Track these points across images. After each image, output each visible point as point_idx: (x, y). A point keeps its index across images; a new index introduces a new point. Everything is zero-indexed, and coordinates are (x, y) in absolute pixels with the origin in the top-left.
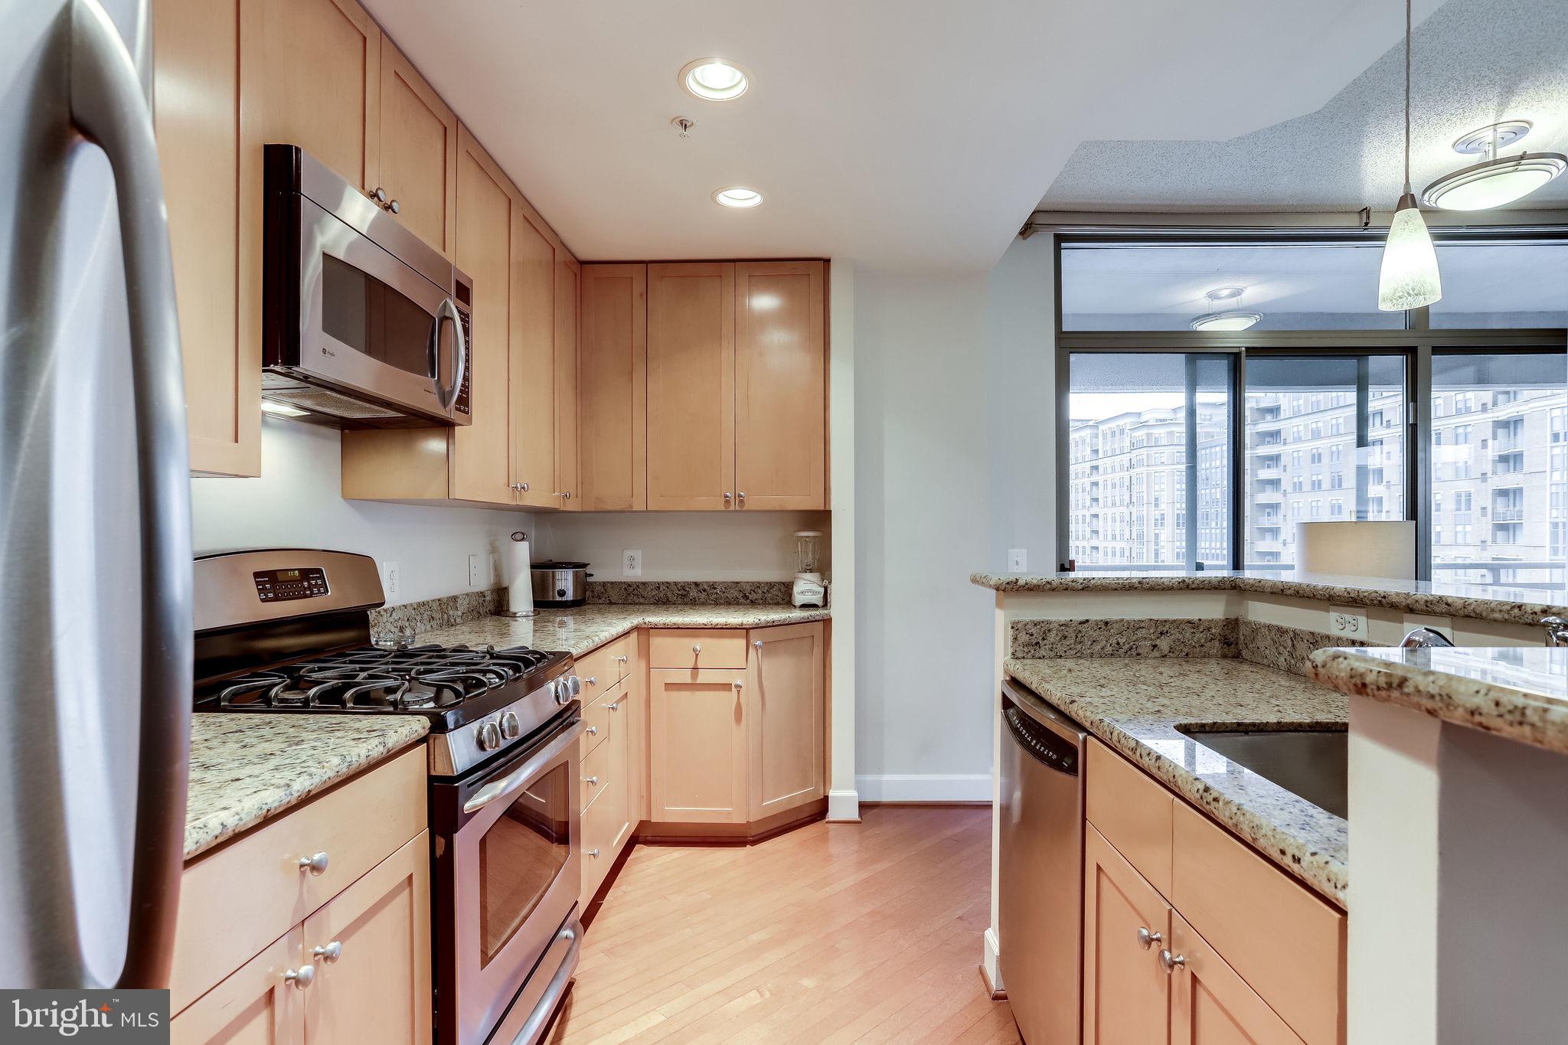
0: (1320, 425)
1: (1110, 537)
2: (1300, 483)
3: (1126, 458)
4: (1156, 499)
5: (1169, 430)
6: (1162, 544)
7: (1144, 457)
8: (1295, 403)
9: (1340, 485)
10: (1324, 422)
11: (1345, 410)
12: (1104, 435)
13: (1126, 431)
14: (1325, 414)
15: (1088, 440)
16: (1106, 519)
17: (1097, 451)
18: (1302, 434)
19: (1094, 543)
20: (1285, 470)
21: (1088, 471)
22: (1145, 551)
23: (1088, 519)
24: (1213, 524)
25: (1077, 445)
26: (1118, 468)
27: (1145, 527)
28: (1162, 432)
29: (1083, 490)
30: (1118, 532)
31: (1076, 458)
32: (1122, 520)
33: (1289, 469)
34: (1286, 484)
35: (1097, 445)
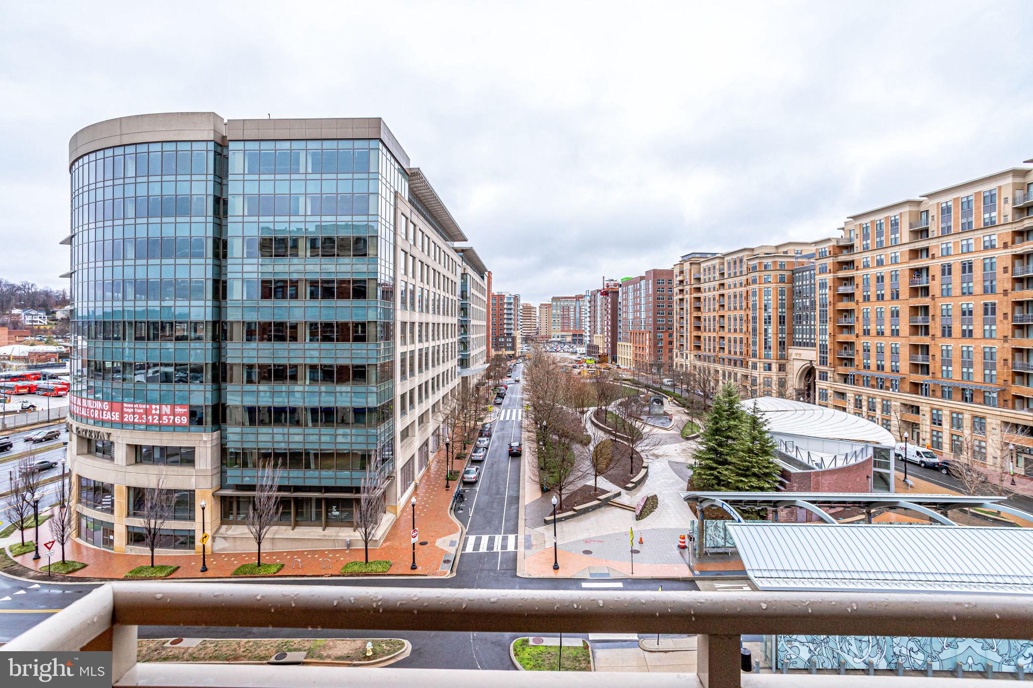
0: (883, 257)
1: (732, 331)
2: (869, 296)
3: (745, 278)
4: (765, 306)
5: (774, 260)
6: (770, 335)
7: (757, 278)
8: (865, 242)
9: (898, 297)
10: (886, 255)
11: (901, 247)
12: (729, 263)
13: (744, 261)
14: (886, 250)
15: (717, 267)
16: (729, 319)
17: (723, 274)
18: (870, 263)
19: (722, 334)
20: (857, 287)
21: (717, 287)
22: (757, 340)
23: (717, 319)
24: (804, 323)
25: (709, 270)
26: (738, 285)
27: (758, 325)
28: (769, 261)
29: (714, 299)
30: (738, 327)
31: (709, 279)
32: (741, 320)
33: (861, 286)
34: (859, 296)
35: (723, 269)
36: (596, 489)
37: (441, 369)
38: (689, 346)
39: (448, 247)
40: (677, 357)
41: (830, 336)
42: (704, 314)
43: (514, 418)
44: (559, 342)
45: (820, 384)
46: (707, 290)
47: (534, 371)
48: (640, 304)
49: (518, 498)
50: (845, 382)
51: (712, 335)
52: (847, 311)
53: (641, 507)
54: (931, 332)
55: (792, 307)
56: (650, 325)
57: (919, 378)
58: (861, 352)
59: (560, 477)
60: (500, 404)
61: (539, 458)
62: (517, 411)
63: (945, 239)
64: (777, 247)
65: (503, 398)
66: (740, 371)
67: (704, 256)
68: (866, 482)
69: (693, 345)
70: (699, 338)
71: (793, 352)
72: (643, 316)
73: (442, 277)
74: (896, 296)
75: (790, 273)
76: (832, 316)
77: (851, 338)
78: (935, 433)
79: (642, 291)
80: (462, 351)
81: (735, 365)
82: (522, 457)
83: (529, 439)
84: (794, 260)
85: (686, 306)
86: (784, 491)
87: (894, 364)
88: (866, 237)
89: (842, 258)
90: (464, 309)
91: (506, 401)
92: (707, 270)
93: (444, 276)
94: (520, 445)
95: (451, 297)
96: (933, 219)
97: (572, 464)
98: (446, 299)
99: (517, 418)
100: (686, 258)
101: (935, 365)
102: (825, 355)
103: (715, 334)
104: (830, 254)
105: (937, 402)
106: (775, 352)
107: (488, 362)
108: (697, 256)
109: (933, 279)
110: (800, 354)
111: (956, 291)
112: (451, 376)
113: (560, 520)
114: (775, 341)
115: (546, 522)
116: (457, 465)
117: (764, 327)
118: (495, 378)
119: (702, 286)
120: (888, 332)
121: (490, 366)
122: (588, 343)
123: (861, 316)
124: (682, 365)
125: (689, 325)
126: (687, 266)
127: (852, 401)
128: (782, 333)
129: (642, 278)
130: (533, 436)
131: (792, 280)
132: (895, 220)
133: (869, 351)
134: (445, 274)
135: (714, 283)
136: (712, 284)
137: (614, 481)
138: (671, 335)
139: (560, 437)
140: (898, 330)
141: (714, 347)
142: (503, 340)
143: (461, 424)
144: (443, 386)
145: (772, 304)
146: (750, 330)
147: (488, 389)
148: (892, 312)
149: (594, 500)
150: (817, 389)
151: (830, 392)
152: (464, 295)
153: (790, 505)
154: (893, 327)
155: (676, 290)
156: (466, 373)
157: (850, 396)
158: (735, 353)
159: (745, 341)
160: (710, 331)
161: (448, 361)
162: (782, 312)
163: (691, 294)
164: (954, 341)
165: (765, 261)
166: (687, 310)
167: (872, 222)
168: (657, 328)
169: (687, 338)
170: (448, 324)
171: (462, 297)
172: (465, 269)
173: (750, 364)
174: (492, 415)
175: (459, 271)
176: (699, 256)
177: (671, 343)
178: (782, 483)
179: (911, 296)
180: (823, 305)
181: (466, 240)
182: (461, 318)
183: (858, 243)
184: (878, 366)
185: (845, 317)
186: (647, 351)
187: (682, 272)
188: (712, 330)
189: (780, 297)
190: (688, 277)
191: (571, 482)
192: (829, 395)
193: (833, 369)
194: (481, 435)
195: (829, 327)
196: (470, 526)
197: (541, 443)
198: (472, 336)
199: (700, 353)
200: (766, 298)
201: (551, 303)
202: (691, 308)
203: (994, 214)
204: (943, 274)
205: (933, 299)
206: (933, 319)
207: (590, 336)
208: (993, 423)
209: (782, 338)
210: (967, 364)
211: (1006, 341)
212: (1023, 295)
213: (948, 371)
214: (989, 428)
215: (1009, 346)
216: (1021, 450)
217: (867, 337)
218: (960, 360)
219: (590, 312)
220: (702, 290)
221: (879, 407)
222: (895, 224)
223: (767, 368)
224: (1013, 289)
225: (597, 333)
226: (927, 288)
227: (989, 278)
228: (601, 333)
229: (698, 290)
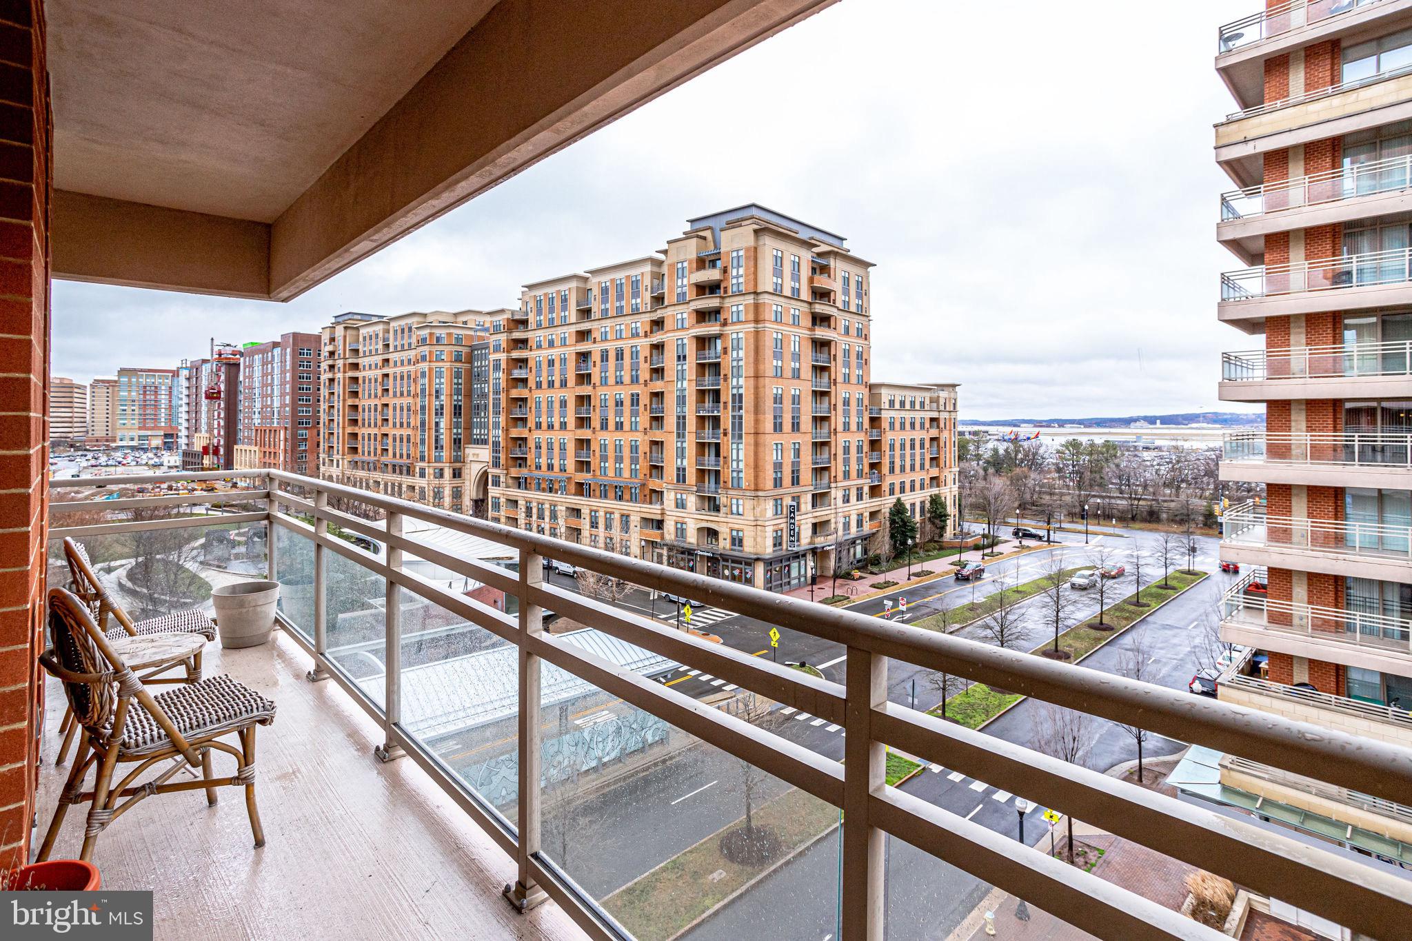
0: (554, 336)
1: (398, 425)
2: (541, 382)
3: (413, 353)
4: (437, 392)
5: (449, 331)
6: (442, 431)
7: (427, 353)
8: (538, 318)
9: (566, 385)
10: (556, 335)
11: (569, 327)
12: (396, 331)
13: (413, 329)
14: (556, 329)
15: (381, 335)
16: (395, 409)
17: (387, 346)
18: (542, 343)
19: (385, 430)
20: (531, 371)
21: (380, 364)
22: (427, 437)
24: (483, 414)
25: (371, 339)
26: (406, 362)
27: (427, 417)
28: (442, 332)
29: (376, 381)
30: (405, 421)
31: (370, 351)
32: (409, 410)
33: (534, 370)
34: (532, 383)
35: (388, 340)
38: (340, 448)
40: (324, 465)
41: (503, 431)
42: (364, 402)
44: (133, 448)
45: (493, 491)
46: (367, 368)
48: (272, 385)
50: (518, 487)
51: (373, 431)
52: (520, 399)
54: (592, 425)
55: (469, 393)
56: (286, 418)
57: (583, 477)
58: (533, 450)
63: (603, 321)
64: (456, 315)
66: (406, 481)
67: (367, 318)
69: (347, 446)
70: (355, 436)
71: (471, 452)
72: (276, 404)
74: (564, 384)
75: (467, 350)
76: (505, 406)
77: (524, 433)
78: (593, 538)
79: (275, 365)
81: (400, 472)
84: (472, 333)
85: (338, 389)
87: (562, 462)
88: (539, 312)
89: (517, 335)
92: (368, 339)
96: (595, 299)
100: (340, 320)
101: (595, 462)
102: (498, 455)
103: (376, 431)
104: (505, 328)
105: (595, 502)
106: (448, 453)
108: (356, 317)
109: (594, 366)
110: (476, 454)
111: (611, 381)
114: (448, 438)
117: (434, 419)
119: (360, 361)
120: (557, 426)
122: (184, 447)
123: (534, 406)
125: (341, 418)
126: (340, 331)
127: (524, 510)
128: (457, 428)
129: (275, 345)
131: (470, 359)
132: (565, 295)
133: (540, 448)
135: (376, 357)
136: (373, 359)
138: (317, 433)
140: (565, 423)
141: (376, 449)
145: (445, 389)
146: (419, 424)
148: (561, 402)
150: (489, 498)
151: (502, 500)
154: (562, 420)
155: (324, 366)
157: (521, 502)
158: (401, 456)
159: (412, 440)
160: (369, 425)
162: (458, 400)
163: (345, 372)
164: (609, 434)
165: (438, 332)
166: (339, 396)
167: (545, 295)
168: (297, 422)
169: (338, 437)
173: (417, 470)
176: (359, 317)
177: (318, 444)
179: (577, 384)
180: (497, 392)
183: (532, 318)
184: (549, 465)
185: (520, 406)
186: (282, 458)
187: (332, 340)
188: (372, 425)
189: (456, 381)
190: (341, 347)
192: (500, 503)
193: (506, 472)
195: (502, 419)
199: (357, 458)
200: (438, 381)
201: (116, 378)
202: (344, 393)
203: (639, 301)
204: (602, 361)
205: (594, 388)
206: (594, 410)
207: (188, 436)
208: (635, 519)
209: (457, 434)
210: (619, 459)
211: (645, 434)
212: (658, 386)
213: (605, 468)
214: (632, 525)
215: (648, 438)
216: (653, 544)
217: (539, 432)
218: (613, 455)
219: (188, 396)
220: (361, 367)
221: (547, 513)
222: (565, 300)
223: (438, 475)
224: (651, 380)
225: (201, 432)
226: (589, 375)
227: (635, 367)
228: (207, 432)
229: (355, 366)
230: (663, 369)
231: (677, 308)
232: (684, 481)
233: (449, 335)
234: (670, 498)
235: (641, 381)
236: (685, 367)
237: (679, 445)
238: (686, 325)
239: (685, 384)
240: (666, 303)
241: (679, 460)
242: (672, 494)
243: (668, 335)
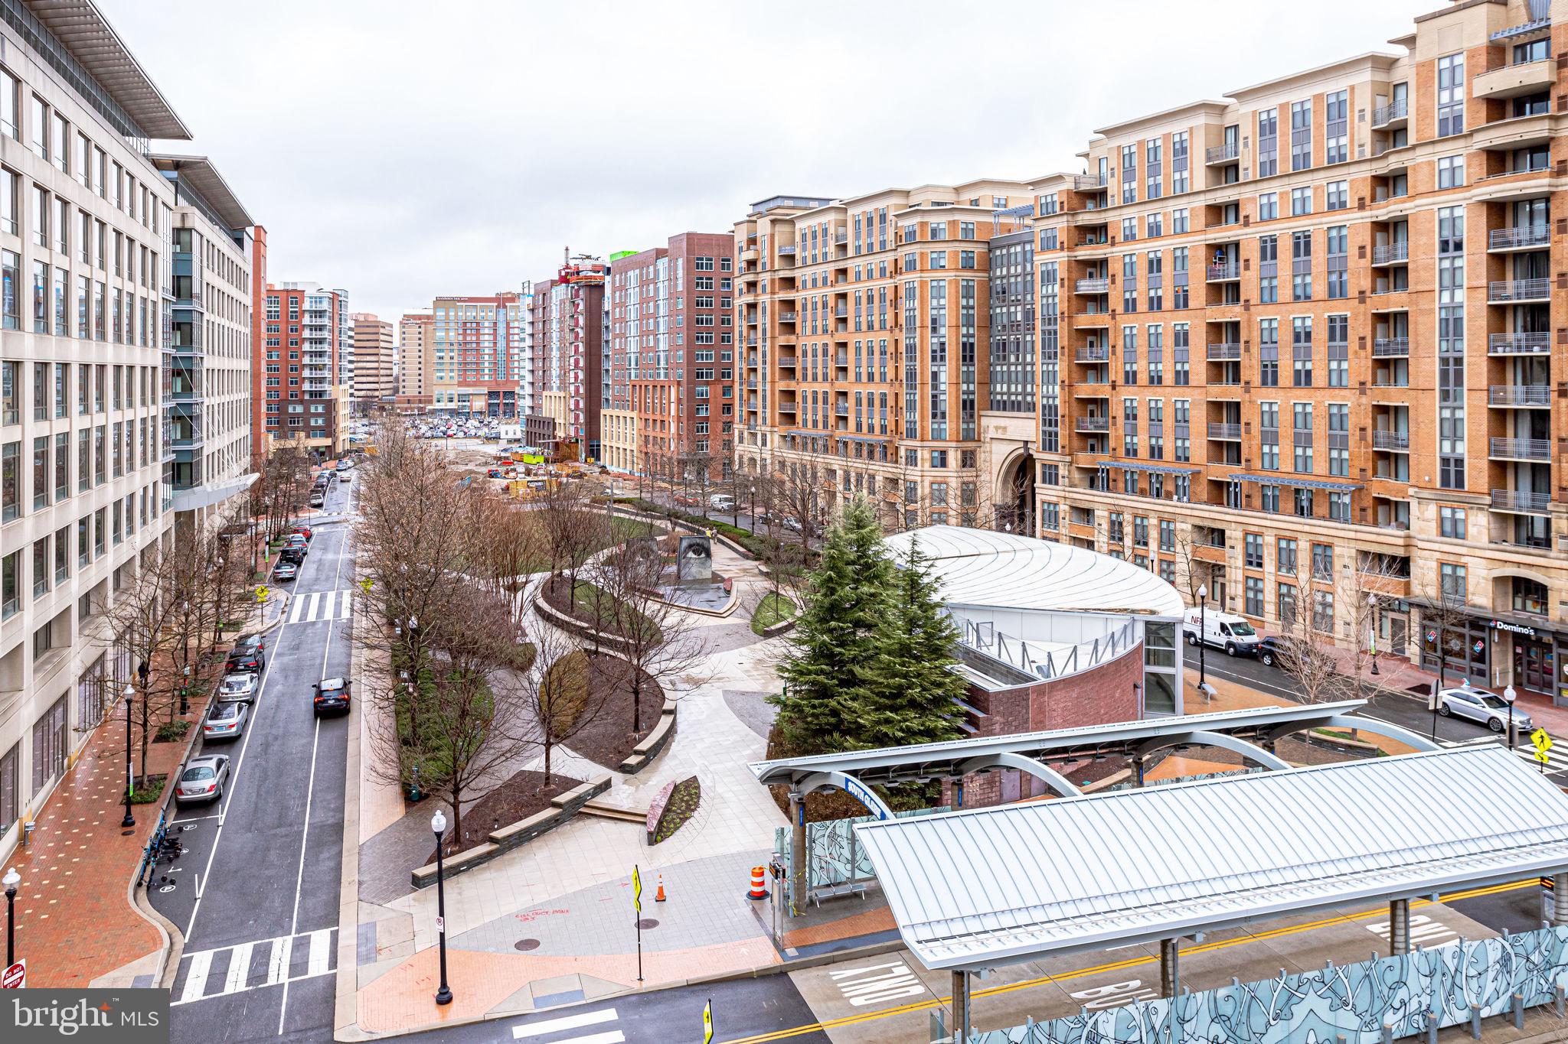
0: (1159, 218)
1: (864, 378)
2: (1134, 300)
3: (889, 257)
4: (934, 321)
5: (951, 218)
6: (943, 387)
7: (918, 258)
8: (1127, 187)
9: (1186, 305)
10: (1165, 214)
11: (1192, 198)
12: (857, 223)
13: (889, 218)
14: (1165, 204)
15: (832, 230)
16: (858, 350)
17: (844, 248)
18: (1136, 231)
19: (841, 385)
20: (1113, 282)
21: (831, 277)
22: (917, 397)
23: (831, 350)
24: (1013, 359)
25: (815, 237)
26: (876, 274)
27: (918, 363)
28: (940, 220)
29: (825, 305)
30: (876, 370)
31: (814, 257)
32: (883, 353)
33: (1119, 280)
34: (1116, 302)
35: (845, 236)
36: (548, 778)
37: (109, 493)
38: (768, 415)
39: (133, 152)
40: (741, 441)
41: (1063, 388)
42: (804, 340)
43: (329, 615)
45: (1045, 493)
46: (809, 284)
47: (385, 489)
48: (655, 317)
49: (338, 828)
50: (1092, 486)
51: (821, 387)
52: (1094, 332)
53: (660, 811)
54: (1243, 377)
55: (989, 322)
56: (678, 366)
57: (1224, 471)
58: (1121, 420)
59: (455, 760)
60: (292, 579)
61: (397, 713)
62: (339, 595)
63: (1265, 185)
64: (957, 190)
65: (299, 564)
66: (881, 470)
67: (802, 204)
68: (1131, 697)
69: (777, 412)
70: (790, 395)
71: (991, 423)
72: (662, 346)
73: (111, 237)
74: (1182, 301)
75: (983, 248)
76: (1066, 343)
77: (1102, 391)
78: (1251, 583)
79: (660, 285)
80: (175, 442)
81: (871, 455)
82: (353, 716)
83: (369, 667)
84: (990, 219)
85: (762, 320)
86: (976, 736)
87: (1179, 443)
88: (1129, 174)
89: (1084, 219)
90: (183, 327)
91: (306, 572)
92: (809, 237)
93: (119, 233)
94: (346, 684)
95: (141, 292)
96: (1246, 145)
97: (487, 722)
98: (125, 299)
99: (337, 613)
100: (762, 208)
101: (1250, 444)
102: (1052, 429)
103: (826, 387)
104: (1062, 208)
105: (1256, 519)
106: (954, 426)
107: (254, 468)
108: (787, 203)
109: (1247, 268)
110: (1005, 428)
111: (1285, 293)
112: (143, 512)
113: (456, 870)
114: (954, 399)
115: (418, 882)
116: (160, 759)
117: (930, 368)
118: (276, 511)
119: (797, 274)
120: (1168, 378)
121: (261, 480)
122: (527, 412)
123: (1120, 343)
124: (753, 460)
125: (768, 366)
126: (763, 227)
127: (1105, 526)
128: (968, 382)
129: (660, 253)
130: (383, 657)
131: (988, 265)
132: (1182, 142)
133: (1135, 417)
134: (121, 228)
135: (824, 267)
136: (819, 270)
137: (593, 755)
138: (728, 390)
139: (456, 654)
140: (1186, 373)
141: (826, 417)
142: (299, 409)
143: (174, 642)
144: (117, 539)
145: (948, 317)
146: (903, 375)
147: (255, 541)
148: (1177, 335)
149: (545, 807)
150: (1038, 504)
151: (1063, 508)
152: (181, 286)
153: (989, 765)
154: (1179, 367)
155: (739, 283)
156: (188, 500)
157: (1101, 515)
158: (871, 429)
159: (891, 402)
160: (815, 379)
161: (131, 468)
162: (968, 336)
163: (773, 293)
164: (1281, 393)
165: (933, 220)
166: (764, 331)
167: (1140, 143)
168: (695, 374)
169: (764, 397)
170: (131, 368)
171: (177, 291)
172: (183, 216)
173: (902, 452)
174: (268, 611)
175: (168, 221)
176: (791, 203)
177: (728, 408)
178: (972, 720)
179: (1209, 302)
180: (1050, 320)
181: (185, 136)
182: (173, 352)
183: (1113, 187)
184: (1152, 448)
185: (1092, 345)
186: (673, 429)
188: (820, 378)
189: (964, 301)
190: (766, 253)
191: (483, 770)
192: (1061, 515)
193: (1068, 459)
194: (233, 668)
195: (1061, 367)
196: (196, 925)
197: (405, 675)
198: (209, 400)
199: (793, 431)
200: (935, 303)
201: (430, 312)
202: (773, 327)
203: (1344, 141)
204: (1264, 257)
205: (1247, 308)
206: (1247, 350)
207: (532, 396)
208: (1344, 554)
209: (968, 392)
210: (1304, 440)
211: (1363, 392)
212: (1393, 301)
213: (1272, 455)
214: (1338, 565)
215: (1368, 401)
216: (1386, 605)
217: (1131, 389)
218: (1291, 432)
219: (532, 335)
220: (798, 283)
221: (1153, 535)
222: (1181, 151)
223: (938, 462)
224: (1374, 291)
225: (551, 389)
226: (1236, 286)
227: (1337, 267)
228: (559, 389)
229: (790, 283)
230: (1404, 268)
231: (1439, 147)
232: (1460, 483)
233: (953, 224)
234: (1424, 518)
235: (1352, 291)
236: (1458, 263)
237: (1447, 414)
238: (1462, 179)
239: (1460, 296)
240: (1412, 139)
241: (1447, 446)
242: (1431, 510)
243: (1418, 202)
